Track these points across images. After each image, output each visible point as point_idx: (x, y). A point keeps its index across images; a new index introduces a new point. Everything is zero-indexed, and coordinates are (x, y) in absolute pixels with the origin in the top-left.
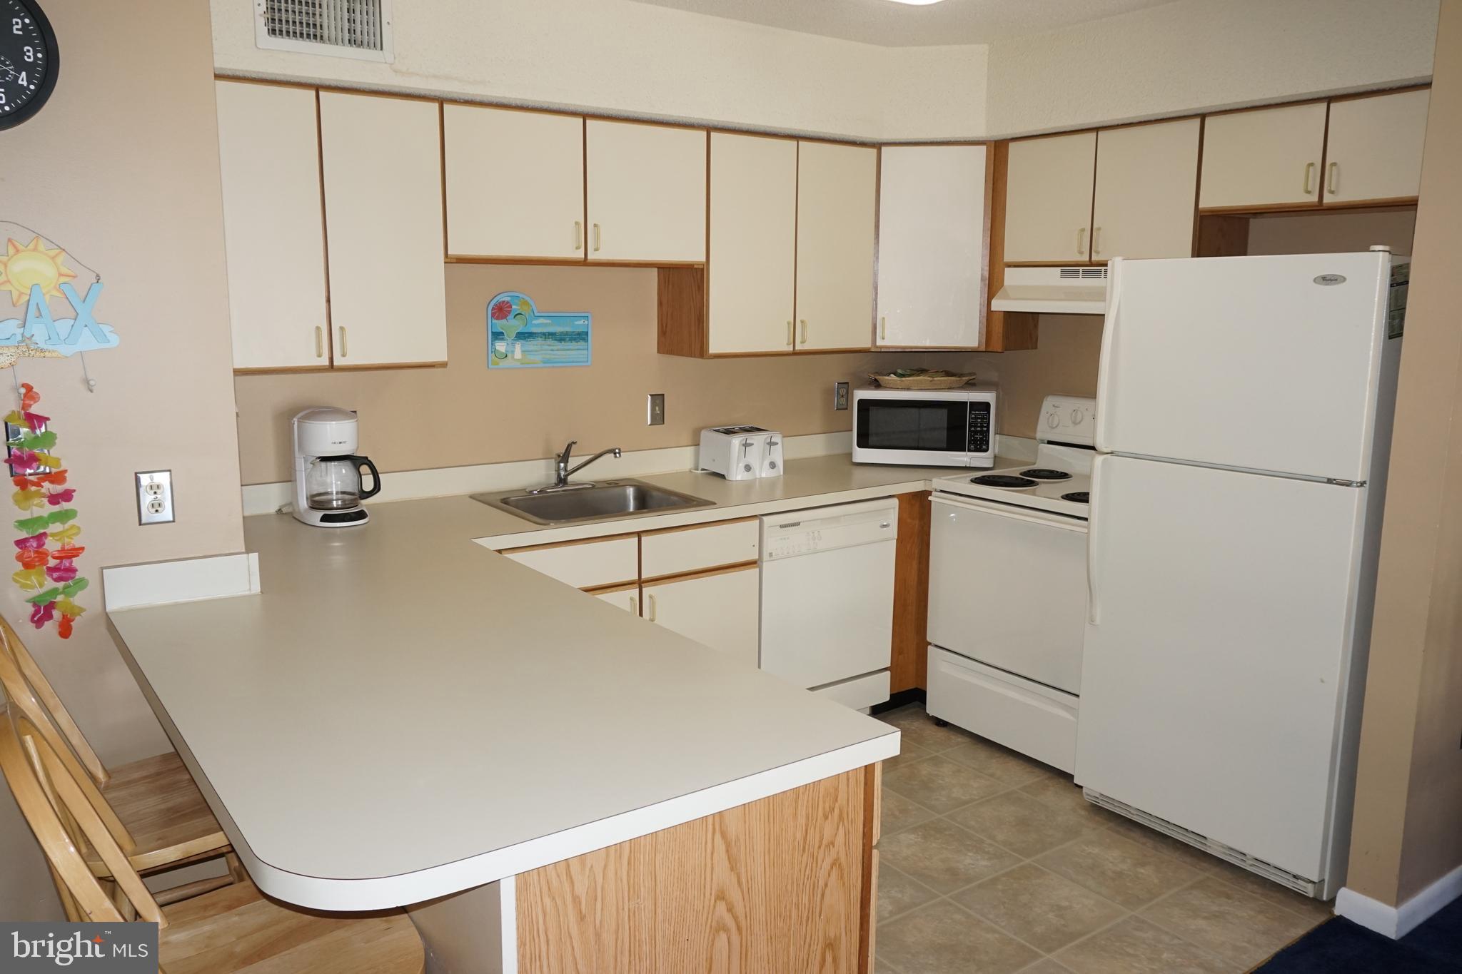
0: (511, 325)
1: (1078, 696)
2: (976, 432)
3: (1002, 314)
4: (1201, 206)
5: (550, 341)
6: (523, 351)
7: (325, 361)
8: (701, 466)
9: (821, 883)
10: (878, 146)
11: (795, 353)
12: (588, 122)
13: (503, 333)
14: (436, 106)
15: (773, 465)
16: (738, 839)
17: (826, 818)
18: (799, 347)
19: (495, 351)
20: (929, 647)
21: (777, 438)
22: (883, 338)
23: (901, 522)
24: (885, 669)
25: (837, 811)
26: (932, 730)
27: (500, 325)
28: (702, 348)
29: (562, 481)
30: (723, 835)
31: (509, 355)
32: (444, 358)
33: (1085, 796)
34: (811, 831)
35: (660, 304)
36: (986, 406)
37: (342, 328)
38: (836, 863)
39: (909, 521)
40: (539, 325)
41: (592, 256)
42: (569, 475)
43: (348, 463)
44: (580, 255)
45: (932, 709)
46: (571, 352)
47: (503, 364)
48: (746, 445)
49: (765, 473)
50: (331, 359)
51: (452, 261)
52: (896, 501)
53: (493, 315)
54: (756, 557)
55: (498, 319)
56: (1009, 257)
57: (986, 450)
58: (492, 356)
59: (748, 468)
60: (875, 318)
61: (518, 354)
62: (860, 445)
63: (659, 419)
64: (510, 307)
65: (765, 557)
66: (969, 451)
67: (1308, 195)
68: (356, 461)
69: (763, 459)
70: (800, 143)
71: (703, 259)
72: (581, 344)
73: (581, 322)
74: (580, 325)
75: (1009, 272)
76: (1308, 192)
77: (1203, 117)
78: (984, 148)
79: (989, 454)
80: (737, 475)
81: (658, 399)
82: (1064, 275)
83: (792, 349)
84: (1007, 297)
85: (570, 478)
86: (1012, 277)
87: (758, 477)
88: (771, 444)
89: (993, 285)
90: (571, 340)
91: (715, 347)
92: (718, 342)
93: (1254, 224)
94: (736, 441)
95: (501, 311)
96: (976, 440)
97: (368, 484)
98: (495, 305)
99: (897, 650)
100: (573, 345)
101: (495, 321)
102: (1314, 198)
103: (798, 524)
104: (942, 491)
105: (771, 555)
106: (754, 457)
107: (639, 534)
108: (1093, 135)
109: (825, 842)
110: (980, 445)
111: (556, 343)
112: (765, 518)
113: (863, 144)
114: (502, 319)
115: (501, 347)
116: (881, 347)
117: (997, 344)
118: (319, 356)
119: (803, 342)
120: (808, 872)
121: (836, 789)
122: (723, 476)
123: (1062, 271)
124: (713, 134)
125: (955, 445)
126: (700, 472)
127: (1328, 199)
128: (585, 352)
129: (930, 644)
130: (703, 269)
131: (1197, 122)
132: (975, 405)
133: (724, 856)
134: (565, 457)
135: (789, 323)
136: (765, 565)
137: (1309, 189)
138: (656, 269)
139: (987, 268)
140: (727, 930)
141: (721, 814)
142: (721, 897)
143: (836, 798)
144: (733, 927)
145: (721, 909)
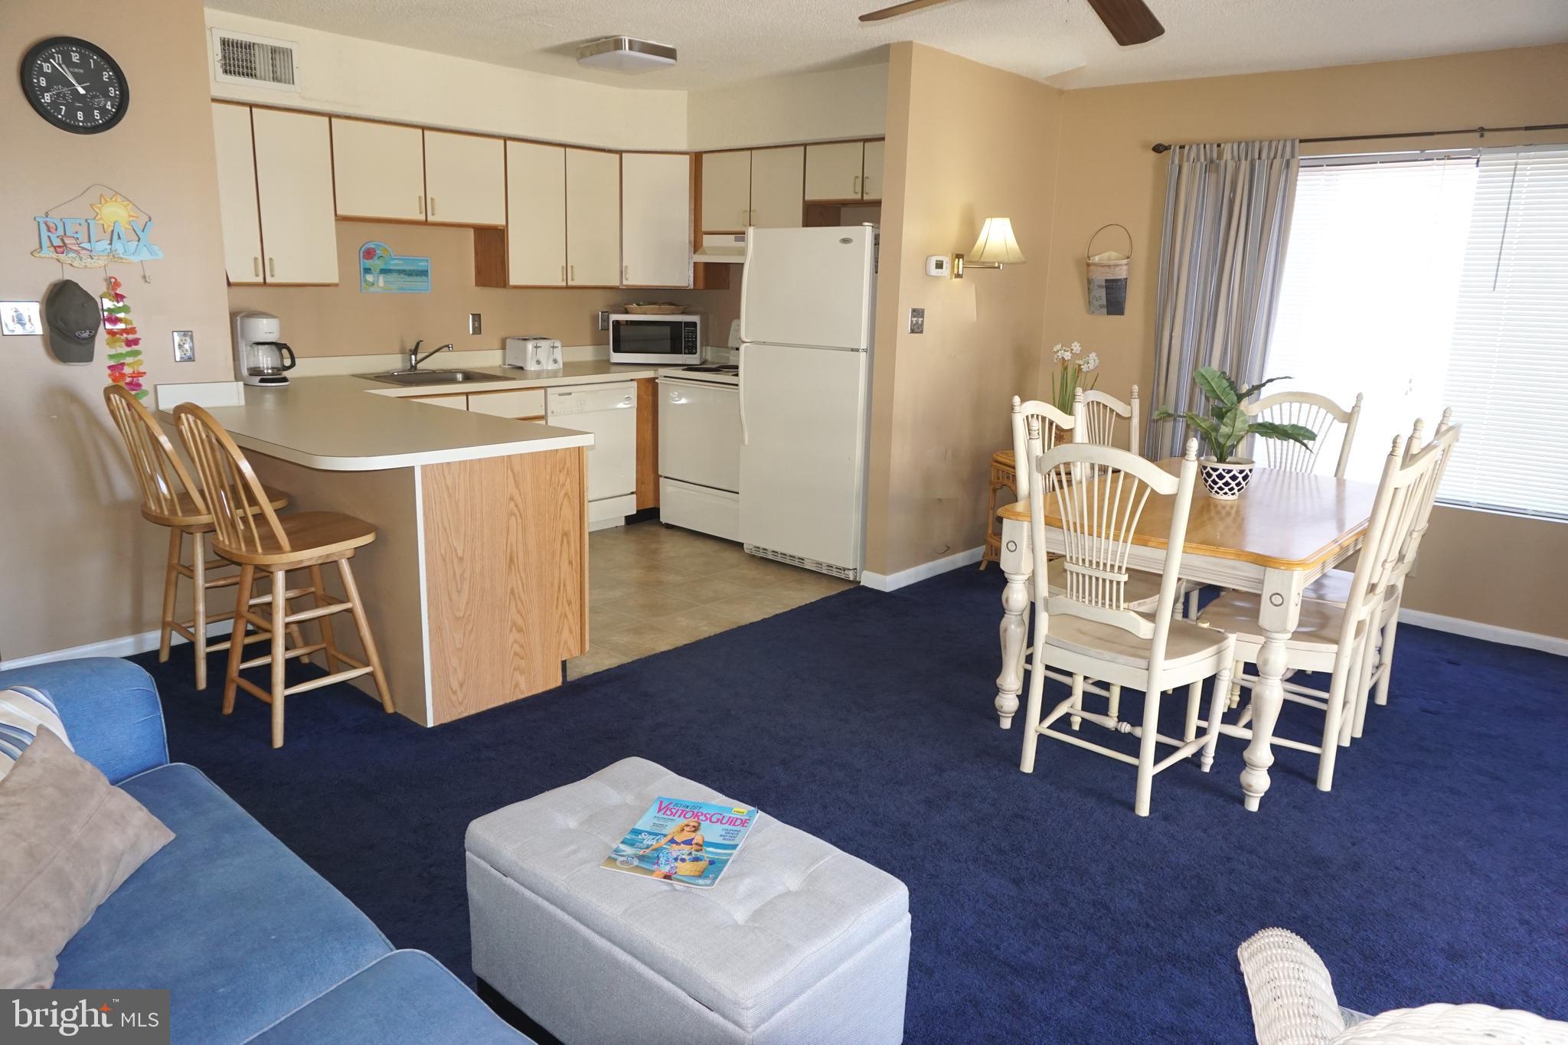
0: (376, 264)
1: (738, 493)
2: (689, 341)
3: (702, 265)
4: (806, 199)
5: (402, 276)
6: (385, 282)
7: (260, 280)
8: (507, 363)
9: (560, 503)
10: (620, 152)
11: (567, 287)
12: (425, 132)
13: (370, 269)
14: (326, 119)
15: (555, 361)
16: (519, 473)
17: (560, 472)
18: (570, 283)
19: (366, 281)
20: (661, 479)
21: (558, 344)
22: (627, 280)
23: (639, 397)
24: (632, 493)
25: (565, 470)
26: (664, 531)
27: (368, 263)
28: (505, 282)
29: (413, 368)
30: (512, 470)
31: (375, 283)
32: (336, 280)
33: (745, 550)
34: (553, 477)
35: (476, 253)
36: (694, 324)
37: (271, 259)
38: (566, 494)
39: (645, 397)
40: (395, 264)
41: (431, 219)
42: (418, 363)
43: (274, 347)
44: (422, 217)
45: (664, 519)
46: (418, 282)
47: (372, 289)
48: (537, 347)
49: (551, 366)
50: (265, 279)
51: (341, 219)
52: (635, 384)
53: (364, 257)
54: (543, 413)
55: (367, 259)
56: (705, 228)
57: (695, 353)
58: (363, 284)
59: (538, 362)
60: (621, 266)
61: (381, 283)
62: (615, 351)
63: (477, 330)
64: (375, 252)
65: (549, 414)
66: (685, 353)
67: (855, 195)
68: (279, 346)
69: (548, 358)
70: (567, 149)
71: (504, 223)
72: (424, 278)
73: (423, 264)
74: (422, 265)
75: (705, 237)
76: (856, 193)
77: (805, 145)
78: (688, 157)
79: (697, 355)
80: (531, 367)
81: (477, 317)
82: (736, 240)
83: (565, 284)
84: (705, 253)
85: (419, 366)
86: (708, 241)
87: (545, 368)
88: (553, 347)
89: (696, 246)
90: (417, 275)
91: (514, 280)
92: (515, 278)
93: (843, 210)
94: (530, 346)
95: (369, 254)
96: (688, 347)
97: (287, 362)
98: (365, 250)
99: (639, 481)
100: (418, 278)
101: (366, 261)
102: (859, 197)
103: (570, 394)
104: (665, 377)
105: (553, 412)
106: (542, 354)
107: (467, 394)
108: (748, 153)
109: (561, 483)
110: (691, 350)
111: (406, 277)
112: (548, 389)
113: (610, 151)
114: (370, 259)
115: (370, 278)
116: (626, 286)
117: (701, 285)
118: (257, 275)
119: (572, 280)
120: (553, 496)
121: (565, 459)
122: (521, 368)
123: (735, 238)
124: (508, 142)
125: (675, 350)
126: (507, 366)
127: (866, 197)
128: (426, 284)
129: (661, 476)
130: (504, 230)
131: (802, 148)
132: (687, 324)
133: (512, 480)
134: (415, 352)
135: (563, 267)
136: (549, 419)
137: (856, 191)
138: (472, 230)
139: (693, 235)
140: (515, 515)
141: (509, 457)
142: (512, 499)
143: (565, 464)
144: (518, 515)
145: (512, 505)
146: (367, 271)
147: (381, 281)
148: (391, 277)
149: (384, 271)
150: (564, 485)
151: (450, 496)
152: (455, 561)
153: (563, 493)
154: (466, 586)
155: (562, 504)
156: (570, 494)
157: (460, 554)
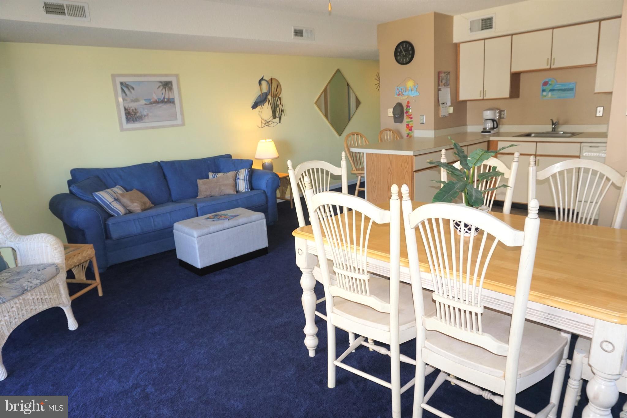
0: (548, 87)
9: (404, 174)
12: (554, 30)
14: (511, 37)
16: (391, 160)
29: (553, 131)
31: (547, 96)
38: (407, 171)
40: (558, 87)
41: (552, 67)
43: (491, 121)
44: (548, 67)
46: (567, 94)
47: (545, 98)
58: (541, 96)
64: (548, 82)
65: (581, 155)
68: (493, 120)
71: (595, 62)
72: (571, 92)
74: (571, 86)
90: (567, 91)
92: (598, 89)
97: (495, 126)
98: (543, 82)
101: (543, 87)
109: (405, 166)
111: (562, 92)
112: (582, 143)
114: (545, 86)
115: (545, 93)
118: (481, 97)
124: (602, 22)
133: (389, 163)
140: (390, 174)
141: (389, 155)
142: (389, 168)
143: (407, 160)
144: (391, 174)
145: (389, 170)
146: (544, 91)
147: (550, 94)
148: (555, 93)
149: (551, 90)
150: (406, 168)
151: (373, 163)
152: (374, 183)
153: (406, 170)
154: (376, 191)
155: (405, 174)
156: (408, 171)
157: (375, 181)
